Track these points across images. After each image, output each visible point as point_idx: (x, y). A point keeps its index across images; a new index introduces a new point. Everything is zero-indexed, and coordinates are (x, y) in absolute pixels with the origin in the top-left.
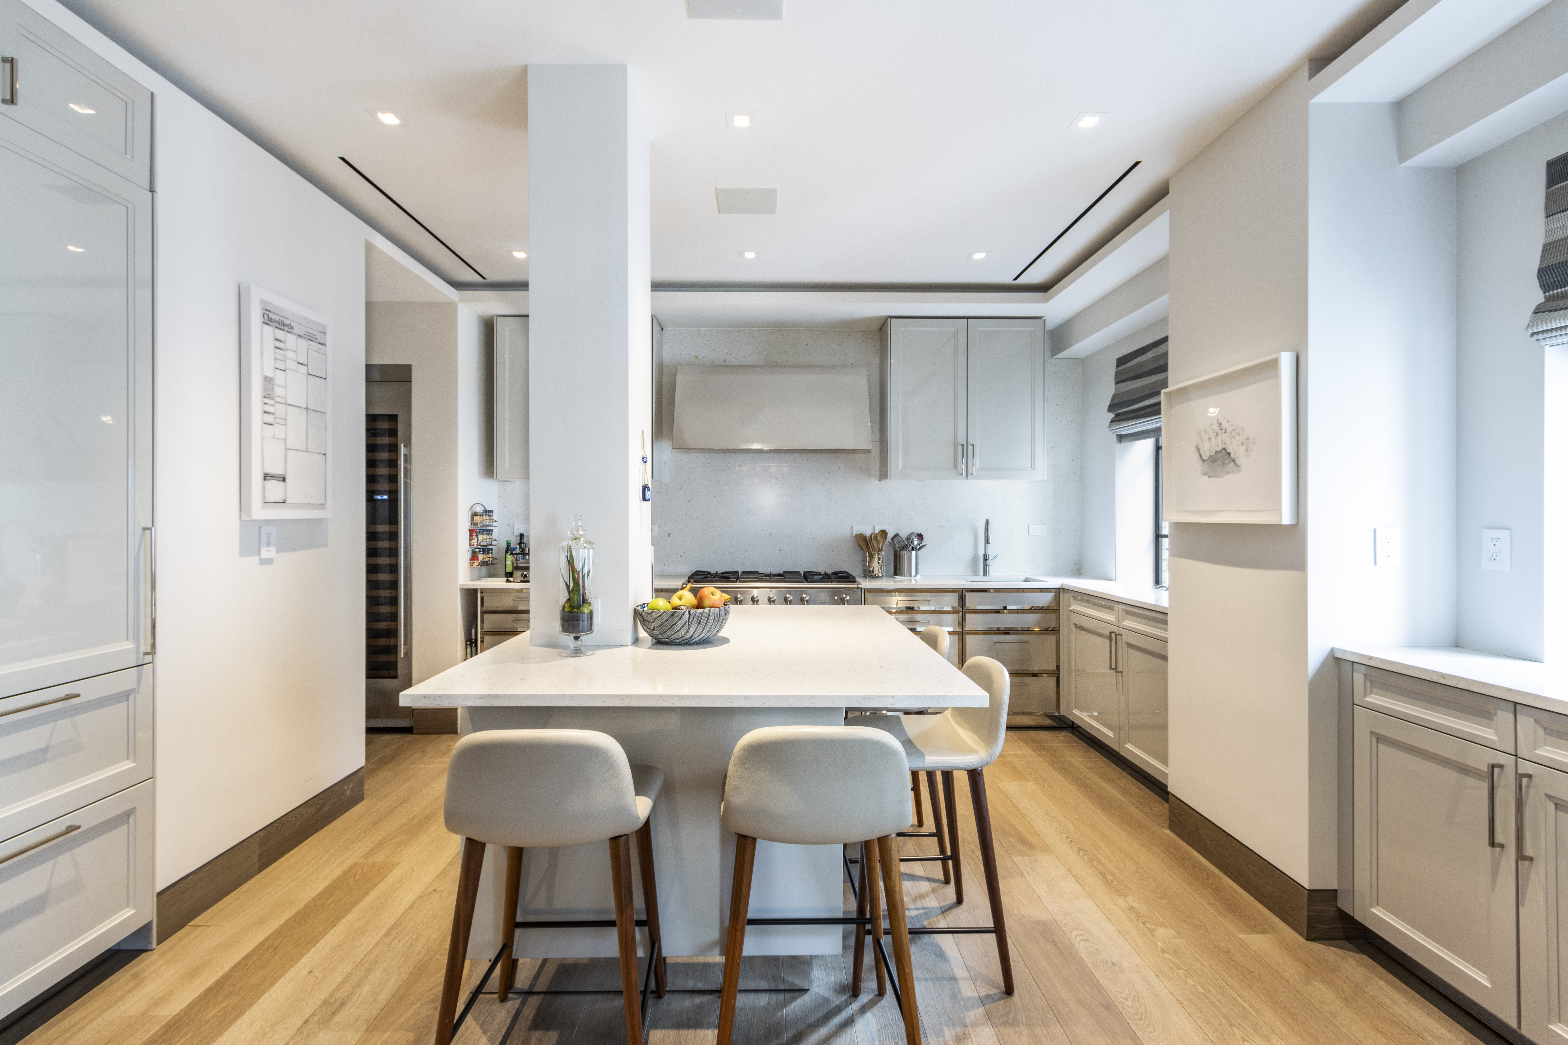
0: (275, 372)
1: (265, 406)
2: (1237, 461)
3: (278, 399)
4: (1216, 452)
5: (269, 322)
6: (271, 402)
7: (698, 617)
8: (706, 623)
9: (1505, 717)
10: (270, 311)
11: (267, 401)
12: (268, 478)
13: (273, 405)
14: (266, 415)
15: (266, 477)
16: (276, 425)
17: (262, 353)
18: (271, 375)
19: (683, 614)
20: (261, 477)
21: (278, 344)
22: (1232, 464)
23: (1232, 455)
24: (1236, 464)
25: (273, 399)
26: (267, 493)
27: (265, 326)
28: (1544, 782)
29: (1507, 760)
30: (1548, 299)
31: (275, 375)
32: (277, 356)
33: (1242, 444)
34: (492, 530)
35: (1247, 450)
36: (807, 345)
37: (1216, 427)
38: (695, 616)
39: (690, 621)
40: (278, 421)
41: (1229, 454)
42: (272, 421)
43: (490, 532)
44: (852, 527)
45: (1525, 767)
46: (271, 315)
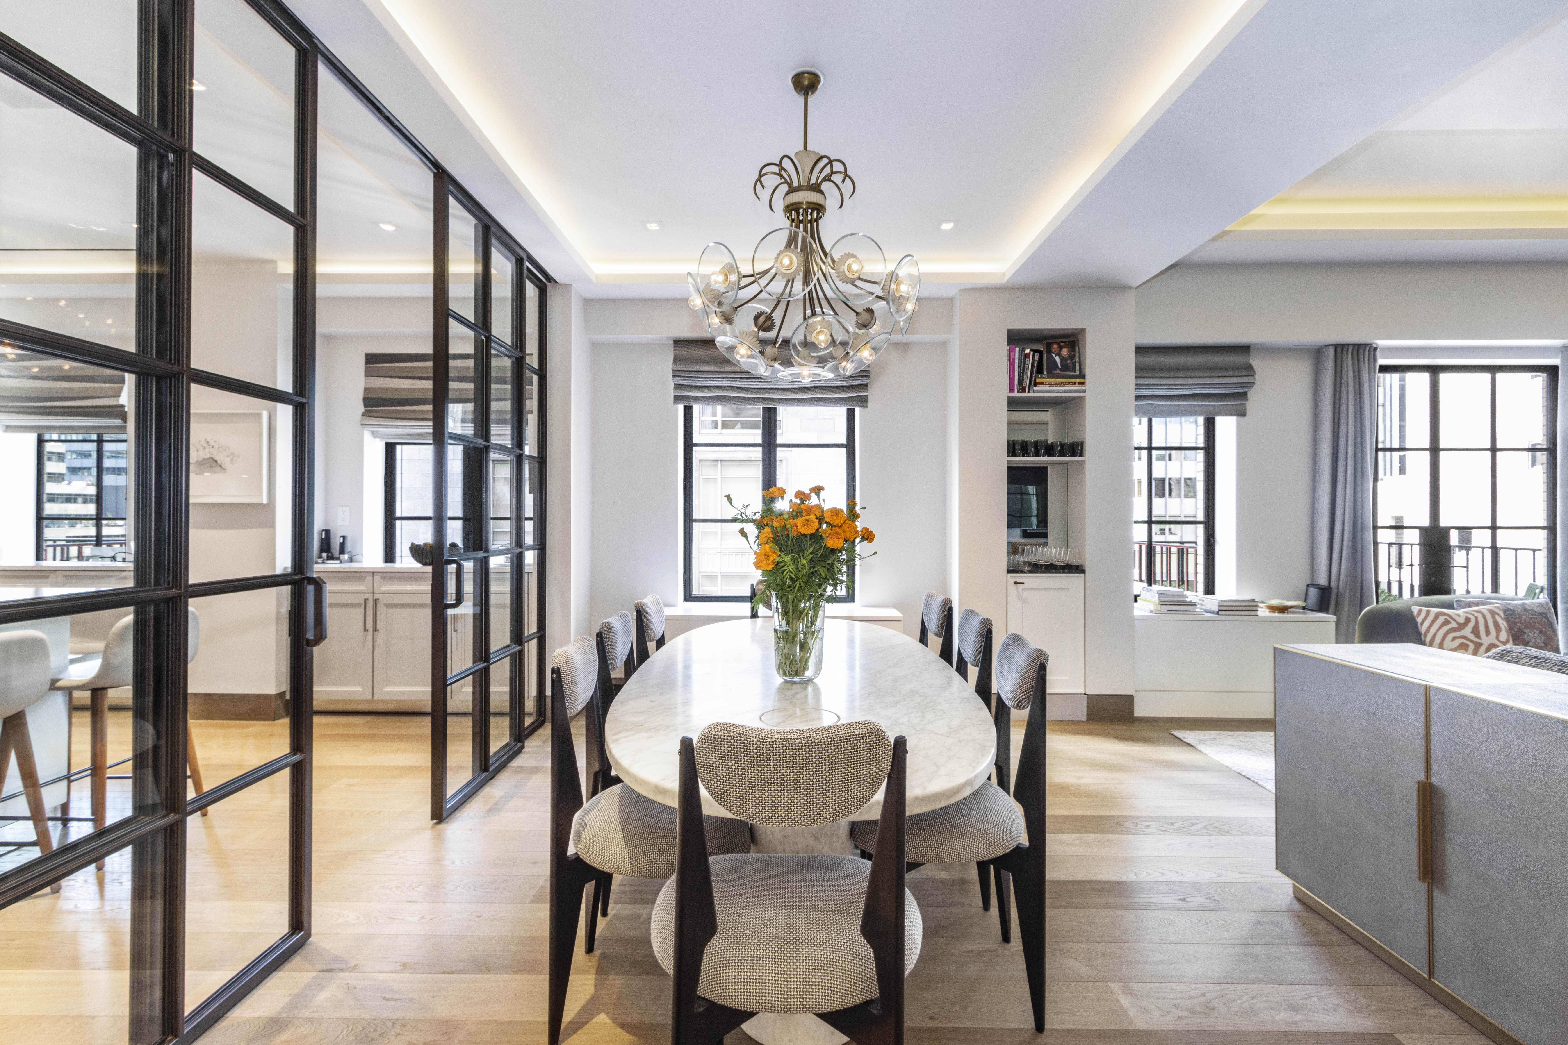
2: (223, 466)
4: (204, 459)
9: (369, 579)
22: (219, 468)
23: (219, 462)
24: (222, 468)
28: (384, 599)
29: (370, 596)
30: (366, 411)
33: (228, 456)
35: (232, 460)
37: (203, 443)
41: (216, 461)
45: (376, 596)
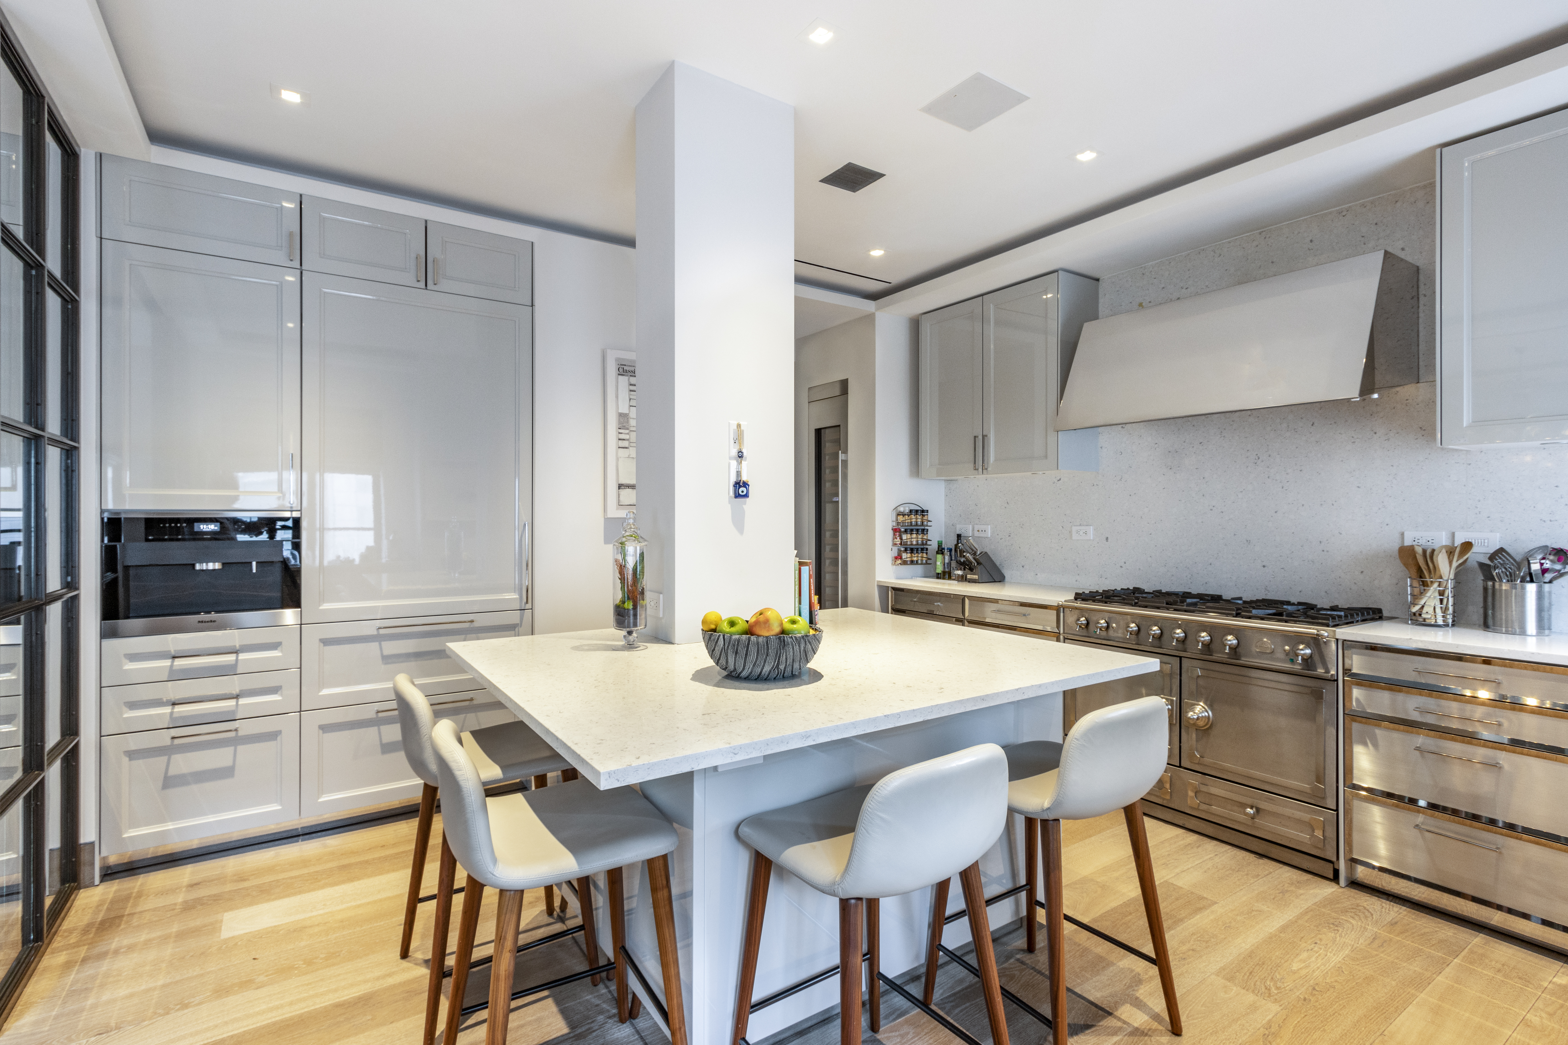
0: (629, 409)
1: (620, 435)
3: (632, 429)
5: (624, 373)
6: (627, 431)
7: (734, 645)
8: (746, 654)
10: (625, 365)
11: (621, 431)
12: (622, 487)
13: (628, 434)
14: (620, 441)
15: (620, 486)
16: (631, 448)
17: (617, 397)
18: (626, 411)
19: (718, 639)
20: (616, 487)
21: (632, 388)
25: (628, 429)
26: (621, 498)
27: (620, 377)
31: (629, 411)
32: (631, 397)
34: (927, 530)
36: (1311, 241)
38: (729, 643)
39: (726, 647)
40: (632, 445)
42: (627, 445)
43: (924, 531)
44: (1402, 534)
46: (625, 368)
